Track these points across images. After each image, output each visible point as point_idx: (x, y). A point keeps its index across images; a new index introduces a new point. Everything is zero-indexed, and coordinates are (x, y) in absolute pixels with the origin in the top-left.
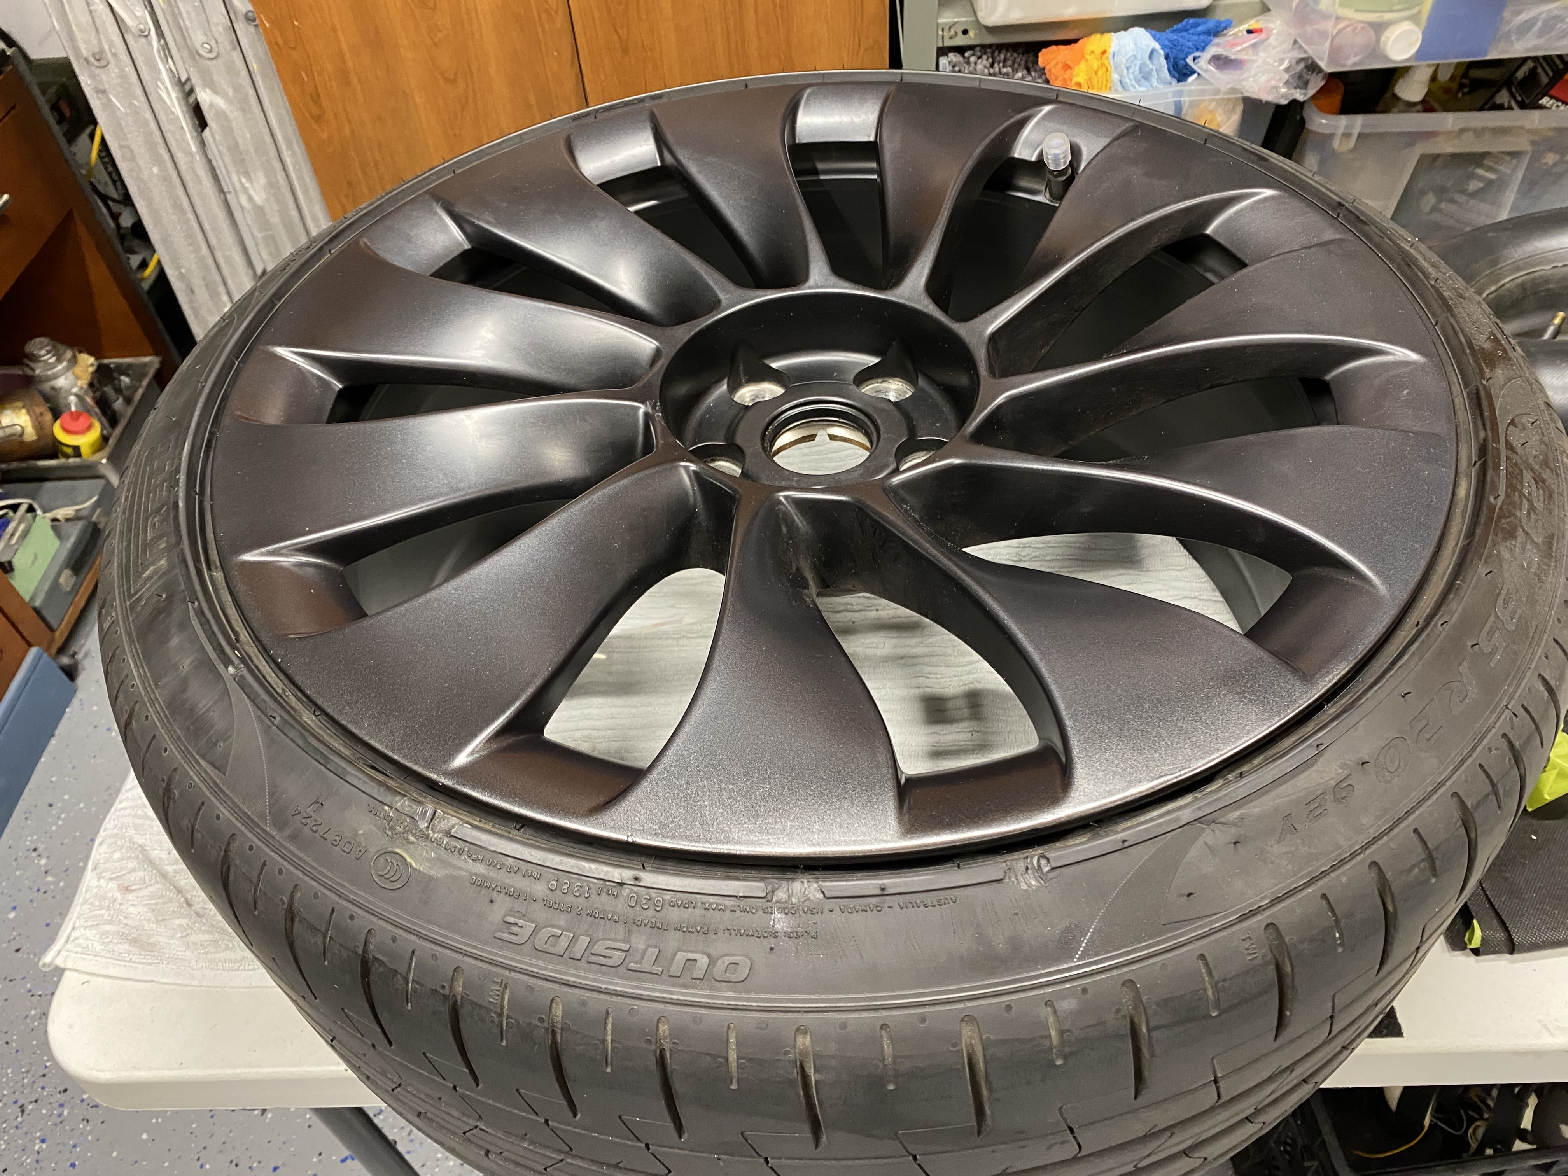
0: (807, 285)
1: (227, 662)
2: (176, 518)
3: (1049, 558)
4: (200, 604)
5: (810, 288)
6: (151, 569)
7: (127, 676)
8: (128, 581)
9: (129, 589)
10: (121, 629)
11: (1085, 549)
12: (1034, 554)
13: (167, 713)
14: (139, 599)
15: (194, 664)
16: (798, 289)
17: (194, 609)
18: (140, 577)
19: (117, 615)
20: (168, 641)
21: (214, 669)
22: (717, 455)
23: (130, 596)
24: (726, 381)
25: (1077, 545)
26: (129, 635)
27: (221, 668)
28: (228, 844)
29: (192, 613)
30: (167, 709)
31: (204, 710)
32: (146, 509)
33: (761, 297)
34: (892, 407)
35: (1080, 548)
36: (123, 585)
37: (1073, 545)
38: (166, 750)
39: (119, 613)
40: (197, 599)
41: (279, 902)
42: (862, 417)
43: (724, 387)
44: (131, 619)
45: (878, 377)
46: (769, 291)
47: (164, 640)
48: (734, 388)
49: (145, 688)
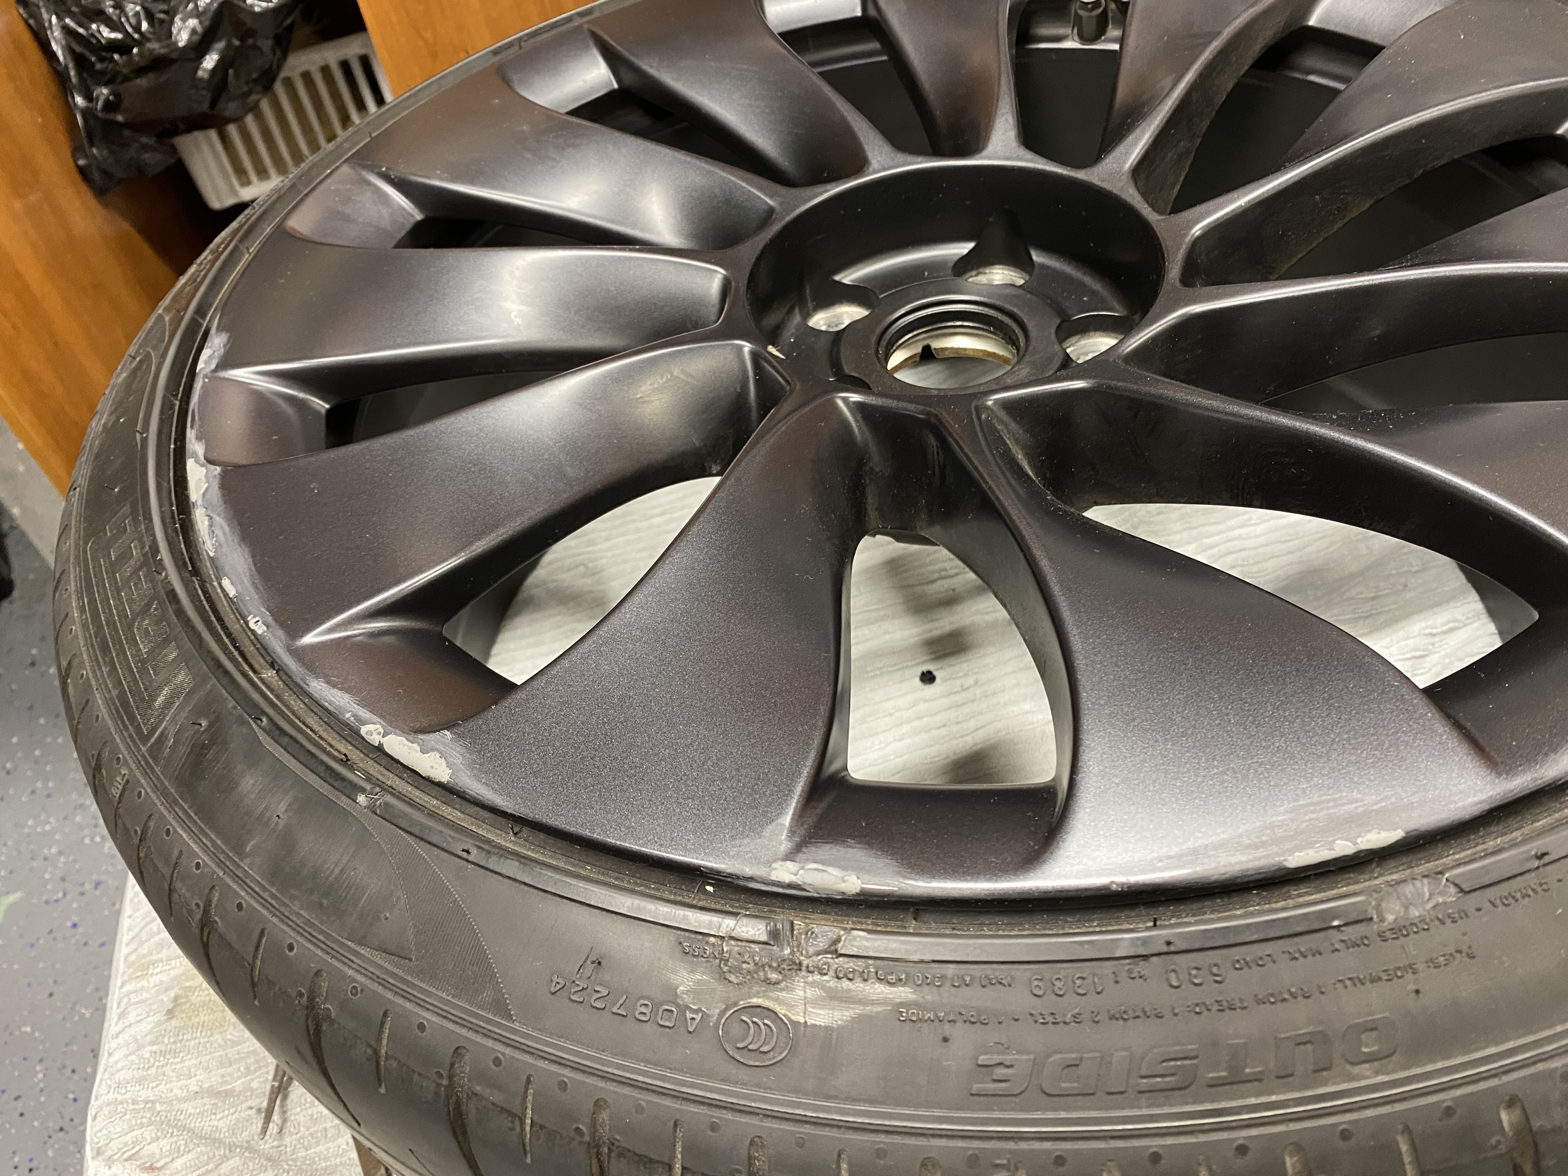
1: (351, 790)
2: (180, 613)
4: (270, 719)
6: (166, 691)
7: (181, 853)
8: (132, 718)
9: (138, 729)
10: (145, 787)
13: (274, 891)
14: (163, 737)
15: (295, 807)
16: (863, 177)
17: (264, 730)
18: (150, 707)
19: (131, 770)
20: (237, 784)
21: (331, 806)
23: (145, 739)
26: (165, 793)
27: (344, 801)
28: (452, 1065)
29: (262, 736)
30: (272, 884)
31: (337, 871)
32: (123, 615)
33: (821, 194)
36: (125, 726)
38: (291, 948)
39: (133, 766)
40: (264, 713)
41: (572, 1134)
44: (157, 770)
46: (829, 186)
47: (228, 785)
49: (220, 863)
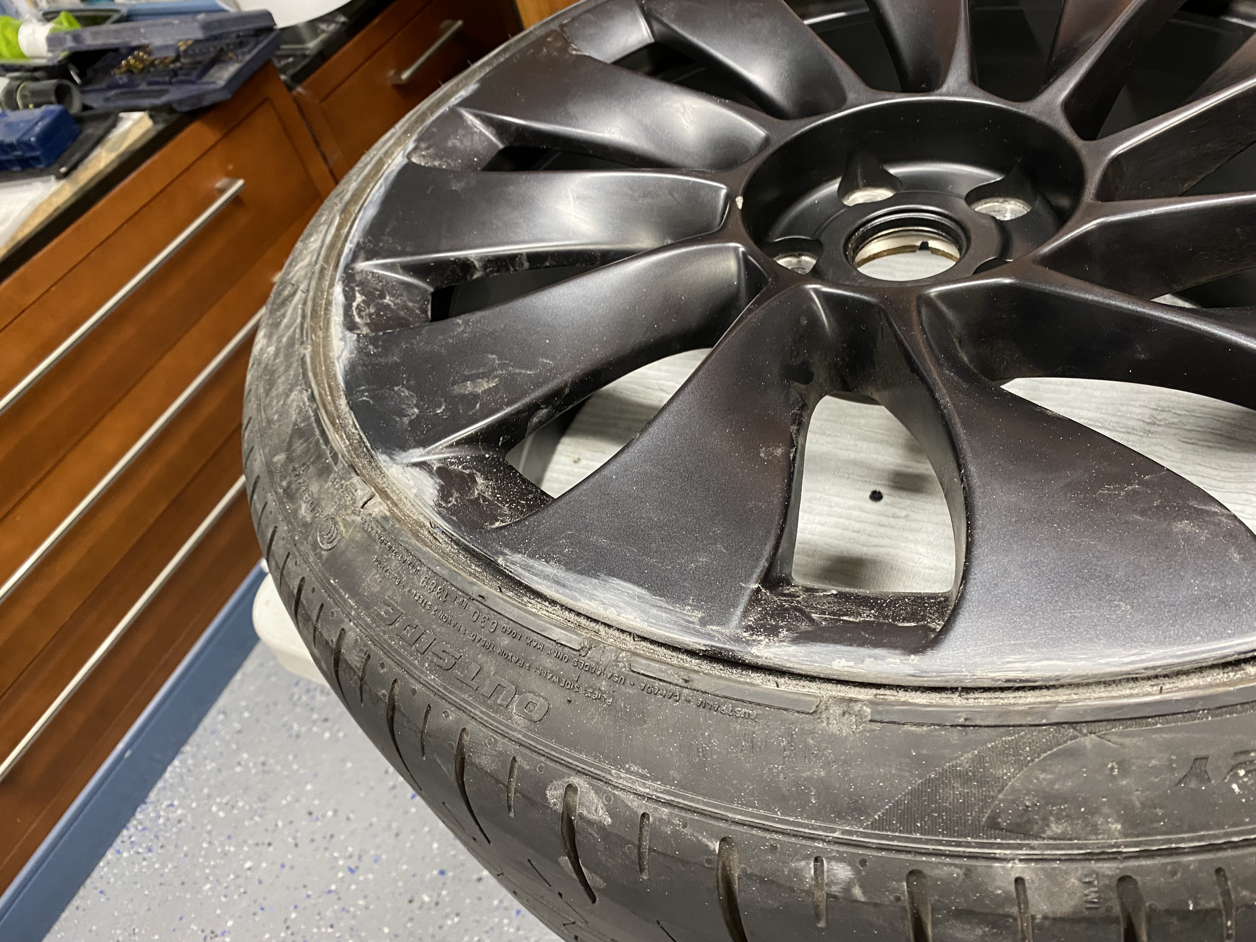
0: (938, 92)
3: (1188, 427)
5: (941, 95)
11: (1235, 426)
12: (1171, 420)
22: (805, 250)
24: (839, 180)
25: (1227, 420)
34: (993, 225)
35: (1229, 424)
37: (1222, 419)
42: (959, 231)
43: (834, 187)
45: (999, 196)
48: (846, 189)
